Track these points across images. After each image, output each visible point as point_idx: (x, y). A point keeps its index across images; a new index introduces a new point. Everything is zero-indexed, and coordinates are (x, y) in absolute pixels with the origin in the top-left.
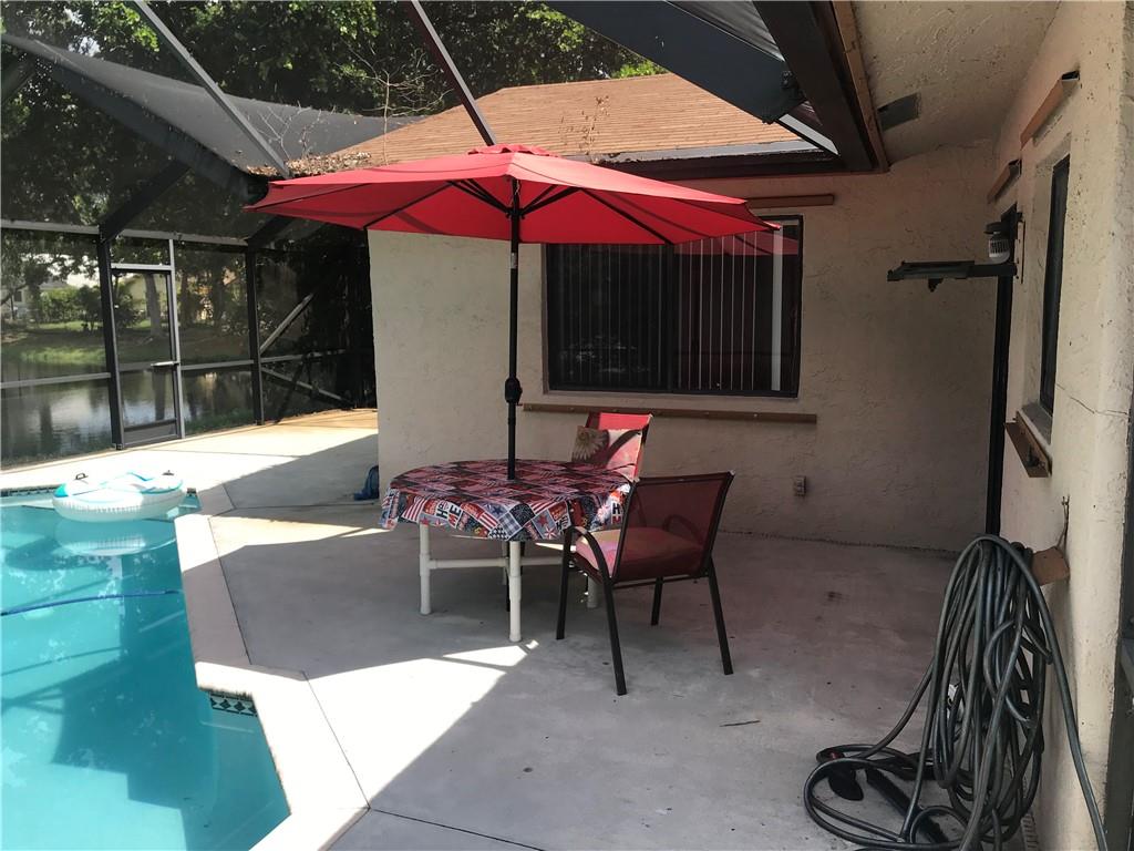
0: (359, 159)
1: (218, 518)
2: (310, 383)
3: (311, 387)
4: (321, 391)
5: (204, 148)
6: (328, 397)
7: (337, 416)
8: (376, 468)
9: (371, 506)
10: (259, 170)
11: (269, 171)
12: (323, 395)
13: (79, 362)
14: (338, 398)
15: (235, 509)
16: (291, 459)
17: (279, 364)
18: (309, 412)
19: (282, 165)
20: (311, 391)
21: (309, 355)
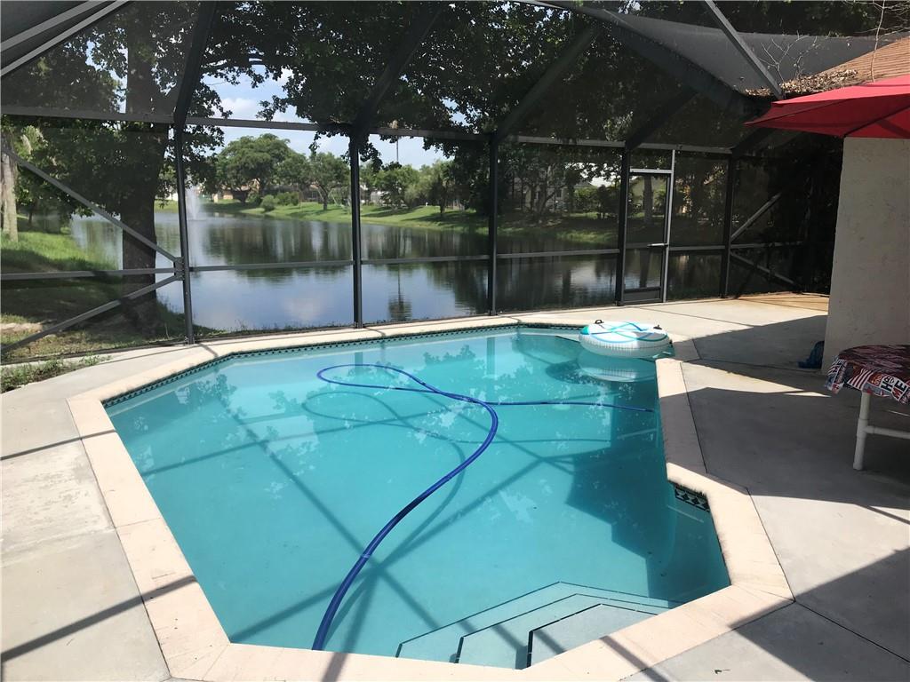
0: (846, 75)
1: (688, 364)
2: (768, 268)
3: (768, 271)
4: (777, 275)
5: (713, 78)
6: (782, 280)
7: (790, 297)
8: (822, 343)
9: (813, 374)
10: (756, 92)
11: (764, 92)
12: (777, 278)
13: (592, 242)
14: (791, 282)
15: (701, 359)
16: (746, 328)
17: (745, 250)
18: (765, 292)
19: (776, 86)
20: (768, 274)
21: (771, 244)
